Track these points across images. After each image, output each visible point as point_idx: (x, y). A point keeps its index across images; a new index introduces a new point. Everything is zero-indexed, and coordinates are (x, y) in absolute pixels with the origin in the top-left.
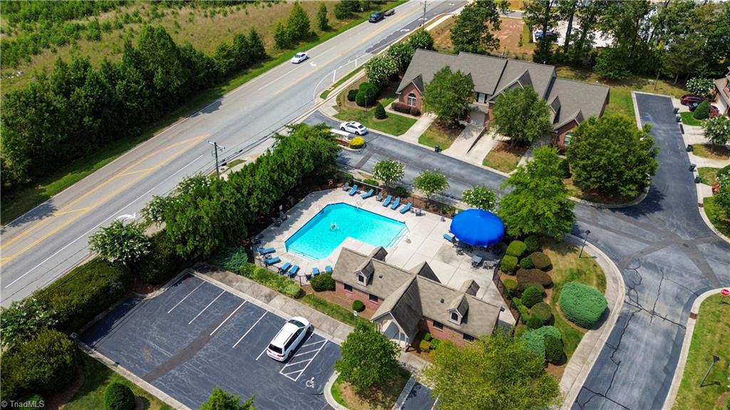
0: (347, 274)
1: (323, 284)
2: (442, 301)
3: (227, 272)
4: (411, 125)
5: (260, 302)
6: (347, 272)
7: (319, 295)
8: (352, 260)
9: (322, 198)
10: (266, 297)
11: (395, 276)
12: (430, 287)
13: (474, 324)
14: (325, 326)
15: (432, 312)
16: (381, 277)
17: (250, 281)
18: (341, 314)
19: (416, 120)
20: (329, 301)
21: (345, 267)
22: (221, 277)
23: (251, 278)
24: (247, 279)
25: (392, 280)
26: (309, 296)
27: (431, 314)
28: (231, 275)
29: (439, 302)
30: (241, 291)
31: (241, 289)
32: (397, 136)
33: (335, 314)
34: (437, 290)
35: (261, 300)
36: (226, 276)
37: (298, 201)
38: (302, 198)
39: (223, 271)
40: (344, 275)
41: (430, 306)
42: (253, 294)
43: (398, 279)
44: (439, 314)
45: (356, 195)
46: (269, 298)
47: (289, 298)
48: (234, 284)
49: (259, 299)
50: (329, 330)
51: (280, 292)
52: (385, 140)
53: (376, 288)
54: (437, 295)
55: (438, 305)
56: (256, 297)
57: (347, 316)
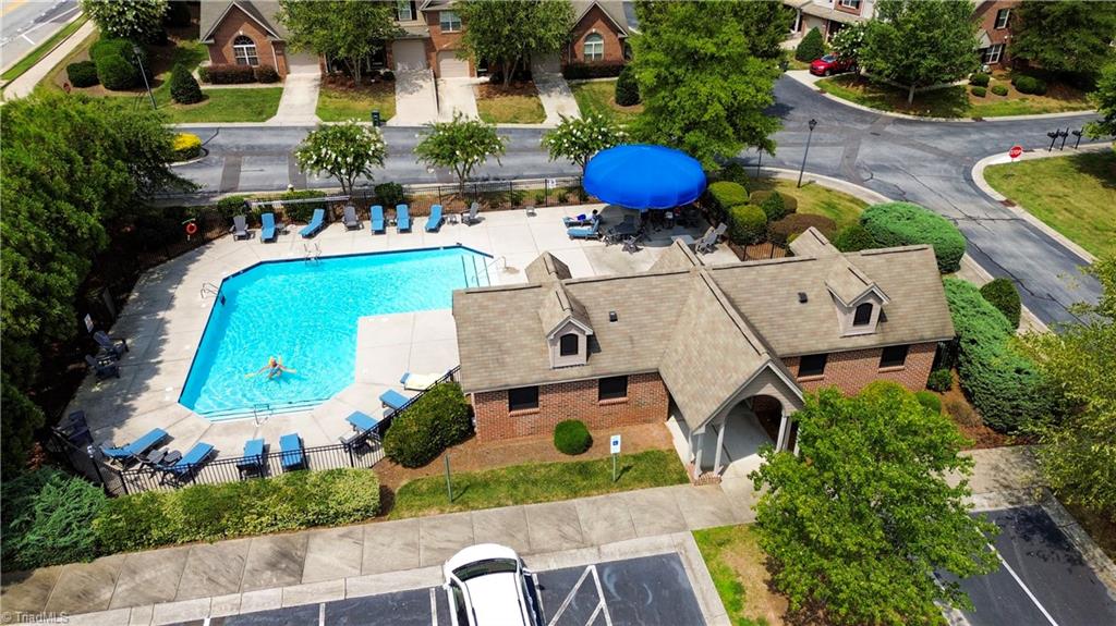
0: (508, 359)
1: (434, 431)
2: (804, 299)
3: (38, 572)
4: (279, 98)
5: (270, 592)
6: (507, 352)
7: (435, 471)
8: (503, 313)
9: (190, 273)
10: (272, 566)
11: (651, 297)
12: (755, 280)
13: (901, 312)
14: (542, 535)
15: (795, 336)
16: (614, 319)
17: (166, 551)
18: (549, 481)
19: (281, 91)
20: (478, 471)
21: (493, 343)
22: (26, 602)
23: (162, 542)
24: (149, 555)
25: (649, 311)
26: (405, 490)
27: (796, 342)
28: (68, 575)
29: (797, 304)
30: (157, 601)
31: (155, 593)
32: (263, 120)
33: (534, 491)
34: (774, 278)
35: (268, 585)
36: (47, 588)
37: (124, 301)
38: (129, 291)
39: (20, 580)
40: (502, 364)
41: (781, 326)
42: (213, 585)
43: (662, 300)
44: (814, 333)
45: (281, 238)
46: (289, 564)
47: (358, 528)
48: (106, 594)
49: (254, 587)
50: (564, 537)
51: (312, 524)
52: (243, 133)
53: (620, 352)
54: (783, 291)
55: (799, 312)
56: (237, 586)
57: (567, 477)
